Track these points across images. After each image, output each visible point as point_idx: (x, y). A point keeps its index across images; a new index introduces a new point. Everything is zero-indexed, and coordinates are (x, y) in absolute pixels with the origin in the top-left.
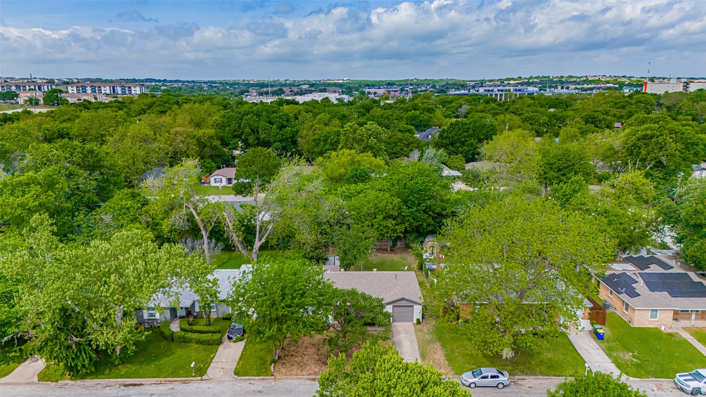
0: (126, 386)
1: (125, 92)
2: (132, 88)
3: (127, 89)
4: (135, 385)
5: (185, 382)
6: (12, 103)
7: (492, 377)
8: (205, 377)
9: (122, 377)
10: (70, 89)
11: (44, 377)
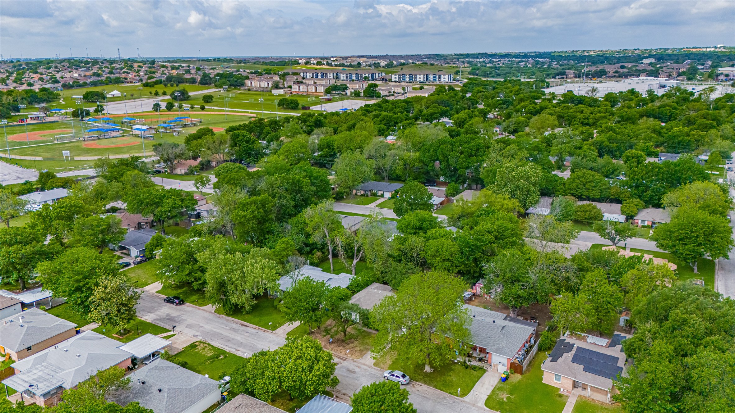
0: (242, 325)
1: (436, 80)
2: (442, 76)
3: (437, 77)
4: (245, 326)
5: (265, 331)
6: (342, 95)
7: (397, 376)
8: (274, 332)
9: (244, 320)
10: (393, 76)
11: (217, 311)
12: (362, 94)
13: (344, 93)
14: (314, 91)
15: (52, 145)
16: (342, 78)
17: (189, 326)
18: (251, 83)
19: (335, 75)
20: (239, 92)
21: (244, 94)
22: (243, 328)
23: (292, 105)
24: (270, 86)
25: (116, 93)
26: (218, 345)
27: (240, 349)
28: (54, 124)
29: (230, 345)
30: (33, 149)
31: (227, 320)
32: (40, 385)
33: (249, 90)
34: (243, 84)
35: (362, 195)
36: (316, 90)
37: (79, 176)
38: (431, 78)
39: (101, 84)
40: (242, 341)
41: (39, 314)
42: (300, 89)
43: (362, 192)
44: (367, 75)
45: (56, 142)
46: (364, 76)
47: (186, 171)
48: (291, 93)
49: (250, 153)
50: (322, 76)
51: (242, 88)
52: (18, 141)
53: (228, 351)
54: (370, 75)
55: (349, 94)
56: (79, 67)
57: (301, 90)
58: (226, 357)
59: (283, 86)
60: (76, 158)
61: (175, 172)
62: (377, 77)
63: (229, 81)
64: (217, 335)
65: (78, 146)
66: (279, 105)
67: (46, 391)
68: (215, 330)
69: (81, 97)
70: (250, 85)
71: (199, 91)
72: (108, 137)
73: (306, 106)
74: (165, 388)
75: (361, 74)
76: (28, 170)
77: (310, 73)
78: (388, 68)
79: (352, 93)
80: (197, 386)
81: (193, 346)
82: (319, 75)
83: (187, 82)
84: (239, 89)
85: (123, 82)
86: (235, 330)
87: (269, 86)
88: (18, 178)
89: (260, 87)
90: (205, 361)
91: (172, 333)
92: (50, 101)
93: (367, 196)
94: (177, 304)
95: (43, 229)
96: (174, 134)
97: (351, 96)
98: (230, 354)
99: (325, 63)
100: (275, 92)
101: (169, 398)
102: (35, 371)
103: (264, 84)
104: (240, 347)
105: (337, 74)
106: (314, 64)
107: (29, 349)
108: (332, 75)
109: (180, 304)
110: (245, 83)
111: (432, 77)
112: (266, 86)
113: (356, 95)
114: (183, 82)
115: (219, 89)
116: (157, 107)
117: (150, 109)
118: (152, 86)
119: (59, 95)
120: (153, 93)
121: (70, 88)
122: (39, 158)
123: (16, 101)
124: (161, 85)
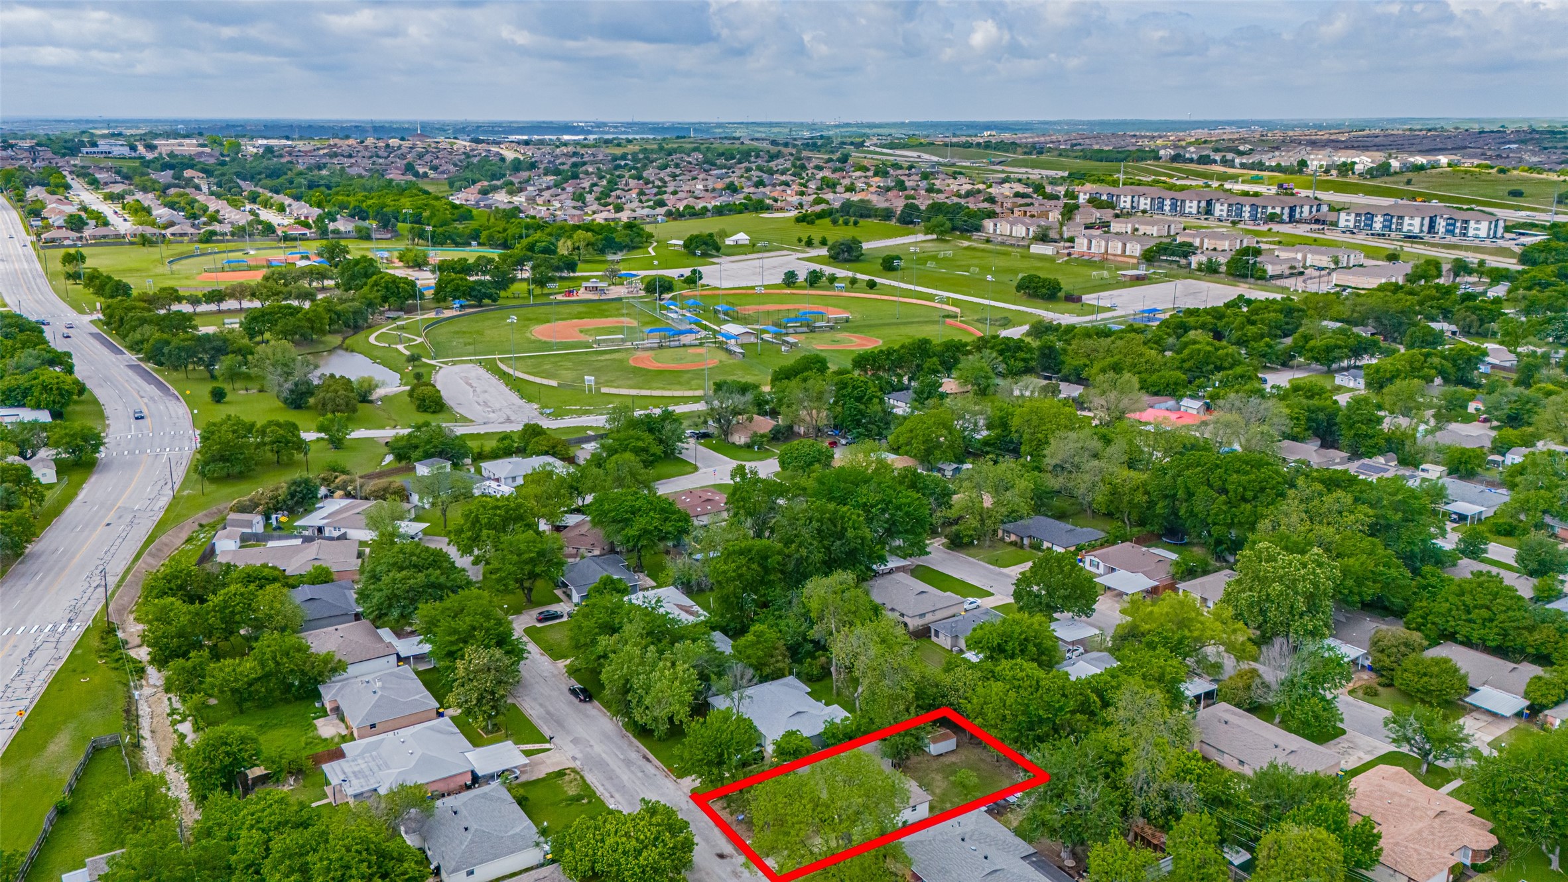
0: (644, 757)
2: (1472, 224)
3: (1458, 224)
4: (647, 760)
5: (667, 776)
8: (678, 780)
9: (650, 750)
10: (1343, 215)
12: (1223, 269)
13: (1183, 262)
14: (1119, 252)
15: (586, 353)
16: (1217, 213)
17: (575, 741)
18: (995, 225)
19: (1203, 204)
20: (966, 244)
21: (975, 249)
22: (643, 762)
23: (1044, 291)
24: (1031, 234)
25: (742, 237)
26: (594, 781)
27: (617, 795)
28: (614, 305)
29: (608, 785)
30: (557, 359)
31: (631, 743)
32: (355, 782)
33: (988, 241)
34: (978, 228)
35: (1011, 543)
36: (1124, 251)
37: (591, 428)
38: (1441, 225)
39: (730, 211)
40: (627, 784)
41: (407, 678)
42: (1089, 248)
43: (1013, 538)
44: (1278, 210)
45: (596, 348)
46: (1270, 210)
47: (748, 440)
48: (1069, 254)
49: (859, 421)
50: (1174, 206)
51: (976, 235)
52: (544, 339)
53: (598, 794)
54: (1287, 211)
55: (1194, 266)
56: (714, 165)
57: (1093, 250)
58: (590, 802)
59: (1057, 237)
60: (604, 390)
61: (731, 439)
62: (1306, 214)
63: (951, 220)
64: (601, 765)
65: (621, 361)
66: (1019, 288)
67: (358, 791)
68: (604, 755)
69: (681, 242)
70: (991, 231)
71: (890, 237)
72: (677, 343)
73: (1076, 293)
74: (473, 827)
75: (1265, 207)
76: (528, 405)
77: (1146, 199)
78: (1373, 177)
79: (1200, 264)
80: (513, 836)
81: (561, 774)
82: (1168, 202)
83: (876, 216)
84: (969, 239)
85: (768, 208)
86: (628, 763)
87: (1028, 234)
88: (509, 420)
89: (1010, 235)
90: (561, 801)
91: (547, 746)
92: (634, 248)
93: (1022, 547)
94: (581, 700)
95: (469, 539)
96: (783, 348)
97: (1200, 269)
98: (599, 799)
99: (1218, 158)
100: (1036, 249)
101: (472, 842)
102: (360, 761)
103: (1019, 231)
104: (617, 791)
105: (1209, 203)
106: (1191, 161)
107: (373, 726)
108: (1195, 204)
109: (585, 701)
110: (981, 226)
111: (1443, 223)
112: (1024, 234)
113: (1210, 269)
114: (869, 216)
115: (929, 237)
116: (790, 279)
117: (779, 279)
118: (812, 223)
119: (651, 236)
120: (805, 239)
121: (675, 219)
122: (554, 383)
123: (578, 248)
124: (827, 221)
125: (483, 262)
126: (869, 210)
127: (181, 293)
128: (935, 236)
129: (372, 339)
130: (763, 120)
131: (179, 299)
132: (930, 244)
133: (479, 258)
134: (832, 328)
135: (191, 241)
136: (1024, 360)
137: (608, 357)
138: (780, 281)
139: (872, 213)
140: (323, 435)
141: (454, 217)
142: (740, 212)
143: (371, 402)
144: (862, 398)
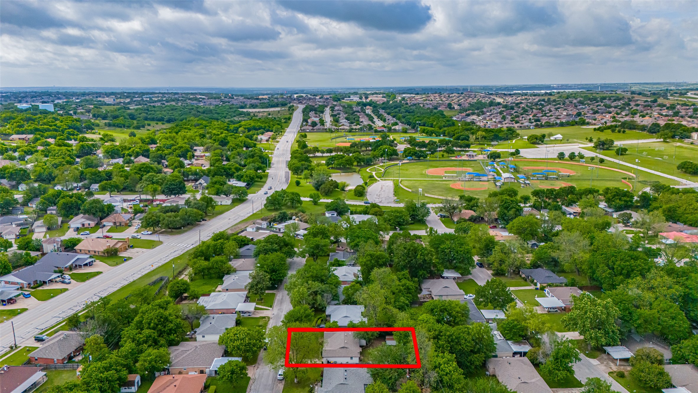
20: (679, 144)
21: (683, 147)
23: (691, 170)
25: (559, 136)
26: (271, 322)
28: (472, 162)
29: (273, 325)
34: (688, 137)
45: (443, 179)
47: (457, 220)
51: (687, 140)
53: (268, 326)
58: (262, 328)
60: (426, 195)
63: (674, 132)
64: (279, 318)
65: (447, 185)
66: (679, 167)
69: (527, 138)
70: (696, 138)
72: (478, 180)
76: (393, 197)
81: (264, 318)
84: (682, 142)
88: (380, 202)
91: (270, 309)
92: (506, 140)
93: (526, 280)
96: (522, 185)
98: (266, 328)
107: (227, 290)
110: (690, 136)
114: (635, 129)
115: (659, 140)
116: (561, 156)
117: (555, 156)
118: (602, 131)
119: (519, 135)
120: (589, 138)
121: (539, 128)
122: (410, 190)
123: (478, 139)
124: (609, 131)
125: (431, 143)
126: (634, 126)
127: (319, 149)
128: (662, 140)
129: (368, 170)
130: (651, 82)
131: (318, 151)
132: (657, 144)
133: (430, 141)
134: (557, 179)
135: (345, 132)
136: (625, 201)
137: (444, 182)
138: (556, 157)
139: (636, 127)
140: (312, 199)
141: (446, 125)
142: (573, 125)
143: (345, 191)
144: (508, 207)
